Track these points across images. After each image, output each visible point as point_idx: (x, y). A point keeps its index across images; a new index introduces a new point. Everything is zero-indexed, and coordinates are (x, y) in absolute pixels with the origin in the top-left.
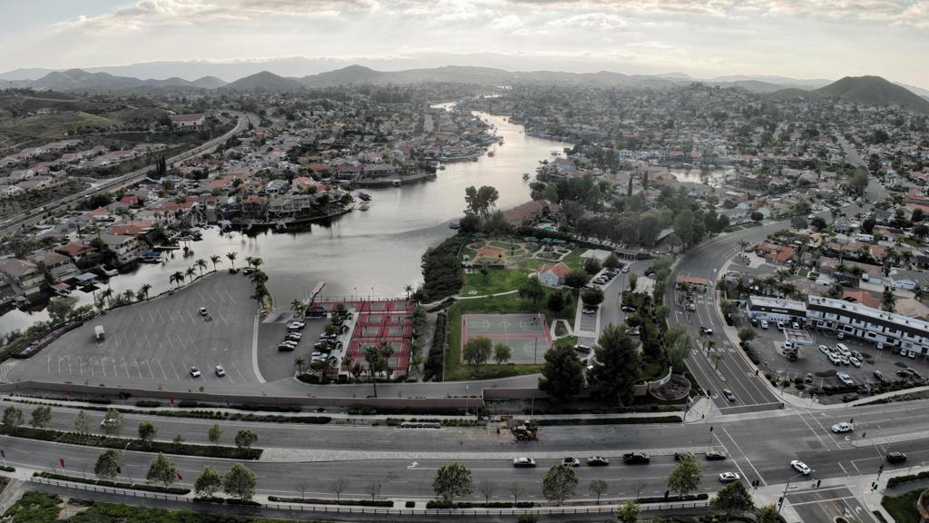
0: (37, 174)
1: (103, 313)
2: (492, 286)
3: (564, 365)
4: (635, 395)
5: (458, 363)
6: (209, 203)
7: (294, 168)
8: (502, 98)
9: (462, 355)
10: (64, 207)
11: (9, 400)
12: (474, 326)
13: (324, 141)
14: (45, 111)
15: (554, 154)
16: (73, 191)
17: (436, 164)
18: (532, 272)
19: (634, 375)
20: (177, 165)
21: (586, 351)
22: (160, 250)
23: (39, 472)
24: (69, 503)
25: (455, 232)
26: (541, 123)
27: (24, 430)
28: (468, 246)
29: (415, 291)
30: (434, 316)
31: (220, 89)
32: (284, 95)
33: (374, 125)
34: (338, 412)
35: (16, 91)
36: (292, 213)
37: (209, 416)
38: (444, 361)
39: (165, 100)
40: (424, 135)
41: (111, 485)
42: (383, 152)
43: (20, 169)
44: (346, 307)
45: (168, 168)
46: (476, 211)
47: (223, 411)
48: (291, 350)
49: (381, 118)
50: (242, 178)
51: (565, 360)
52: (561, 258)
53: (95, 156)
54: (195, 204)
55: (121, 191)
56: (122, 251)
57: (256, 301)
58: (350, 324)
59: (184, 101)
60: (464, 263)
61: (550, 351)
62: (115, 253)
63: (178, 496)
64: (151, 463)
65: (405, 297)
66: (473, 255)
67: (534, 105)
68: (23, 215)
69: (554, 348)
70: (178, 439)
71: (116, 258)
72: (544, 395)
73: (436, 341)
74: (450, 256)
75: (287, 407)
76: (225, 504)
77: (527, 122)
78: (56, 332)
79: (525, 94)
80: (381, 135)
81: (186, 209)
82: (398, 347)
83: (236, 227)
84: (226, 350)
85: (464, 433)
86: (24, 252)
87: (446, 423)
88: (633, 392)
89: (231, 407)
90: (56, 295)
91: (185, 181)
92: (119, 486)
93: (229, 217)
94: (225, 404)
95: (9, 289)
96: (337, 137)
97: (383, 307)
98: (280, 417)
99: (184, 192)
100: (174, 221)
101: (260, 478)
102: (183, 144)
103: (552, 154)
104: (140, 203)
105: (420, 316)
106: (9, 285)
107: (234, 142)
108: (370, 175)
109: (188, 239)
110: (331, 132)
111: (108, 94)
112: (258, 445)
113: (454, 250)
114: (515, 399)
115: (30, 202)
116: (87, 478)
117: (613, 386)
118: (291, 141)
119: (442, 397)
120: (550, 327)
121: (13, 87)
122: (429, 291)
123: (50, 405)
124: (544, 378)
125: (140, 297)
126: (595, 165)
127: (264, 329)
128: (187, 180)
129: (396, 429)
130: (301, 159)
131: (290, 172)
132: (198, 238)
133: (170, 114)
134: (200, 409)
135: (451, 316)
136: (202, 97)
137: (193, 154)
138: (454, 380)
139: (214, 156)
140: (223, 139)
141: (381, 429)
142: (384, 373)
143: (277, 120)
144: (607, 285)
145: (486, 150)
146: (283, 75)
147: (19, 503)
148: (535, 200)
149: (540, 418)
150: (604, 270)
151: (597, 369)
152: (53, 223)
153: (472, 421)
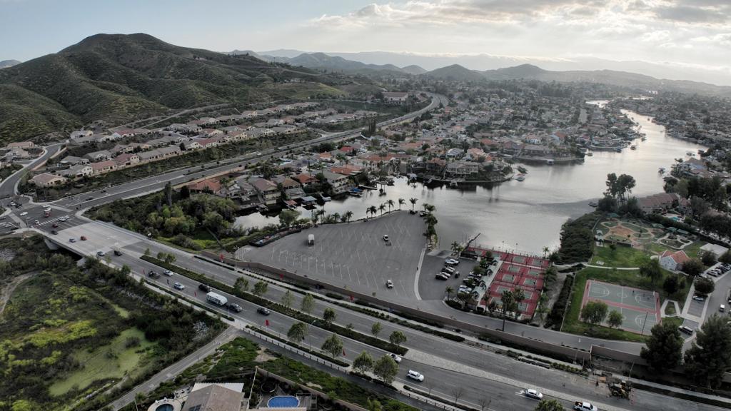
0: (286, 123)
1: (316, 226)
2: (617, 260)
3: (667, 341)
4: (723, 381)
5: (576, 319)
6: (403, 159)
7: (470, 140)
8: (649, 101)
9: (581, 313)
10: (301, 148)
11: (241, 273)
12: (595, 292)
13: (496, 122)
14: (296, 80)
15: (689, 154)
16: (309, 138)
17: (585, 151)
18: (654, 254)
19: (726, 363)
20: (383, 128)
21: (689, 333)
22: (363, 188)
23: (250, 326)
24: (265, 352)
25: (594, 210)
26: (680, 126)
27: (248, 295)
28: (603, 223)
29: (552, 253)
30: (564, 276)
31: (421, 75)
32: (469, 83)
33: (537, 113)
34: (471, 335)
35: (278, 64)
36: (463, 175)
37: (375, 315)
38: (565, 315)
39: (381, 80)
40: (578, 126)
41: (296, 346)
42: (542, 136)
43: (275, 118)
44: (493, 255)
45: (377, 130)
46: (614, 194)
47: (386, 314)
48: (445, 279)
49: (544, 108)
50: (429, 144)
51: (669, 337)
52: (682, 247)
53: (327, 115)
54: (393, 158)
55: (342, 142)
56: (336, 185)
57: (426, 237)
58: (494, 269)
59: (394, 82)
60: (596, 236)
61: (658, 326)
62: (331, 185)
63: (340, 367)
64: (326, 339)
65: (542, 256)
66: (606, 231)
67: (675, 109)
68: (273, 150)
69: (661, 324)
70: (350, 326)
71: (331, 189)
72: (643, 362)
73: (561, 297)
74: (585, 229)
75: (433, 322)
76: (371, 382)
77: (668, 123)
78: (282, 233)
79: (669, 99)
80: (543, 122)
81: (386, 162)
82: (529, 296)
83: (420, 180)
84: (397, 269)
85: (568, 378)
86: (270, 175)
87: (555, 366)
88: (722, 378)
89: (392, 312)
90: (287, 208)
91: (388, 141)
92: (301, 349)
93: (416, 171)
94: (388, 309)
95: (256, 198)
96: (507, 120)
97: (523, 261)
98: (426, 328)
99: (386, 149)
100: (376, 169)
101: (402, 370)
102: (390, 113)
103: (688, 154)
104: (354, 153)
105: (552, 274)
106: (256, 196)
107: (427, 116)
108: (529, 153)
109: (384, 184)
110: (502, 115)
111: (340, 72)
112: (406, 345)
113: (589, 224)
114: (618, 361)
115: (279, 142)
116: (281, 338)
117: (705, 368)
118: (471, 120)
119: (556, 343)
120: (661, 305)
121: (276, 61)
122: (563, 255)
123: (268, 282)
124: (646, 348)
125: (344, 220)
126: (724, 169)
127: (428, 259)
128: (389, 140)
129: (513, 360)
130: (476, 135)
131: (466, 143)
132: (391, 184)
133: (383, 91)
134: (370, 309)
135: (578, 279)
136: (407, 80)
137: (396, 121)
138: (570, 332)
139: (412, 125)
140: (419, 113)
141: (501, 357)
142: (514, 314)
143: (462, 103)
144: (720, 278)
145: (629, 143)
146: (471, 68)
147: (231, 343)
148: (667, 192)
149: (635, 381)
150: (719, 264)
151: (694, 351)
152: (292, 158)
153: (577, 370)
